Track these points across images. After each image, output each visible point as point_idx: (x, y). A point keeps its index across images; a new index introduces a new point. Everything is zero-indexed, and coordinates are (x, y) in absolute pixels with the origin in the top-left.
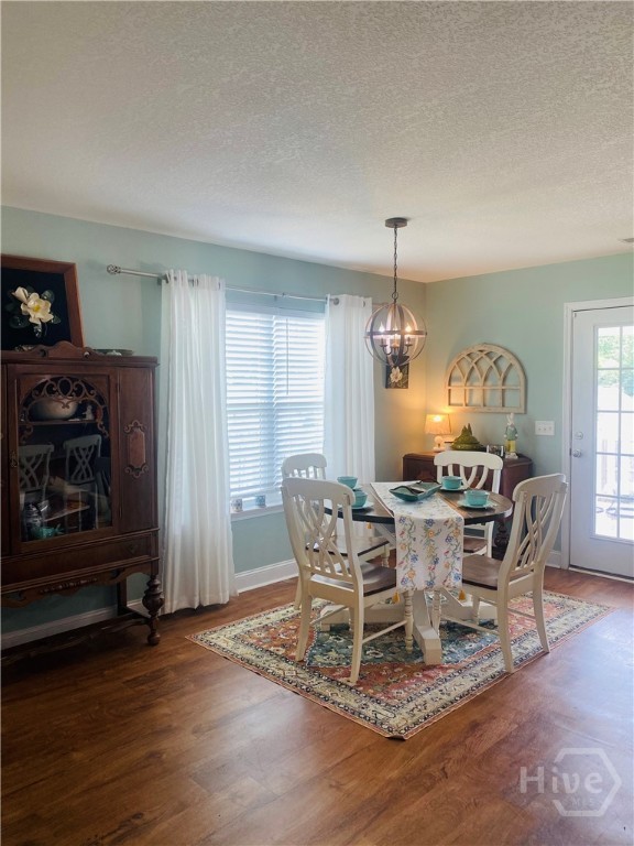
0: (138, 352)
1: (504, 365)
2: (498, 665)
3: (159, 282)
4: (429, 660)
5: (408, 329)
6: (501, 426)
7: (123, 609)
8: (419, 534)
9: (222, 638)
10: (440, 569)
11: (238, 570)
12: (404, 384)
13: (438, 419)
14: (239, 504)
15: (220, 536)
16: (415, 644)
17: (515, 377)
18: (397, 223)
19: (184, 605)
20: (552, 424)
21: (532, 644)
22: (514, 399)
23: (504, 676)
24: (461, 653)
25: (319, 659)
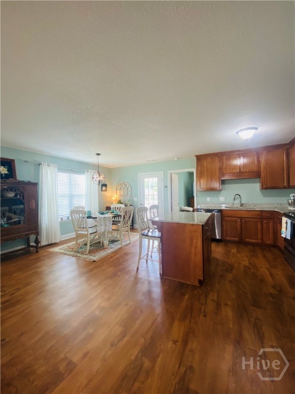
0: (33, 181)
1: (127, 186)
3: (39, 165)
4: (105, 247)
5: (101, 177)
6: (126, 199)
7: (29, 245)
9: (56, 249)
10: (107, 227)
11: (62, 235)
12: (106, 190)
13: (114, 198)
14: (62, 219)
15: (57, 227)
17: (130, 188)
18: (98, 154)
19: (47, 243)
20: (136, 198)
22: (129, 193)
25: (80, 250)
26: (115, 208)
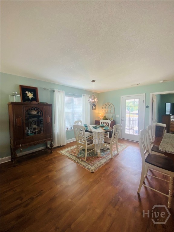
0: (49, 103)
1: (111, 106)
2: (110, 157)
3: (53, 91)
4: (98, 156)
5: (95, 99)
6: (110, 116)
7: (47, 147)
8: (97, 134)
9: (63, 152)
10: (100, 140)
11: (67, 139)
13: (100, 114)
14: (67, 129)
15: (64, 134)
16: (96, 152)
17: (113, 108)
18: (93, 81)
19: (58, 146)
20: (118, 115)
21: (116, 153)
22: (112, 111)
23: (111, 159)
24: (104, 155)
25: (80, 156)
26: (103, 122)
